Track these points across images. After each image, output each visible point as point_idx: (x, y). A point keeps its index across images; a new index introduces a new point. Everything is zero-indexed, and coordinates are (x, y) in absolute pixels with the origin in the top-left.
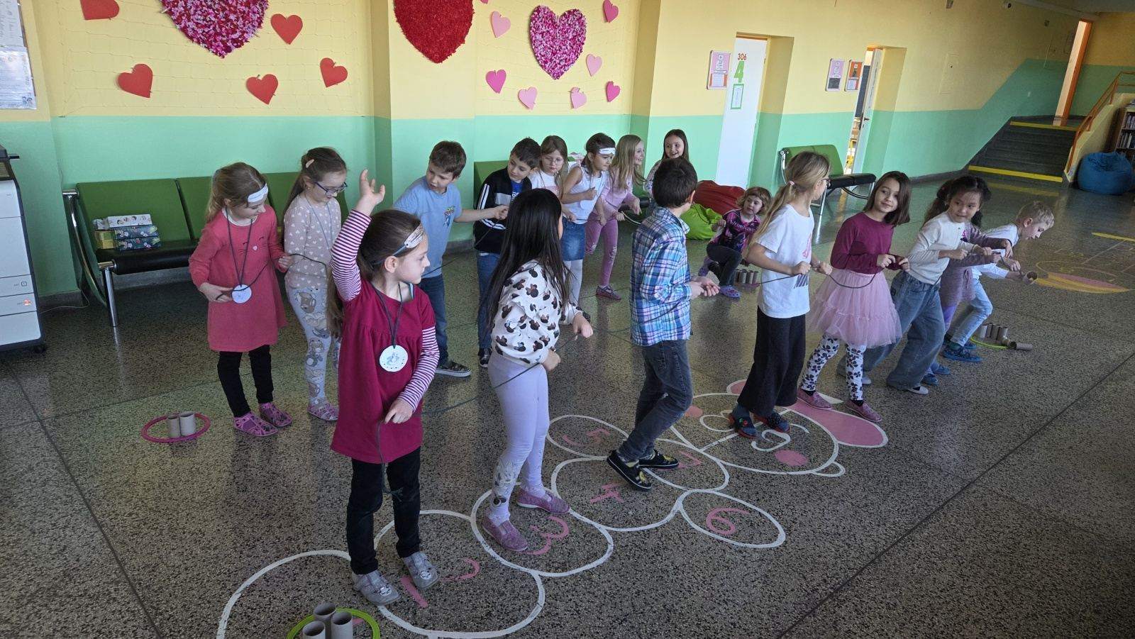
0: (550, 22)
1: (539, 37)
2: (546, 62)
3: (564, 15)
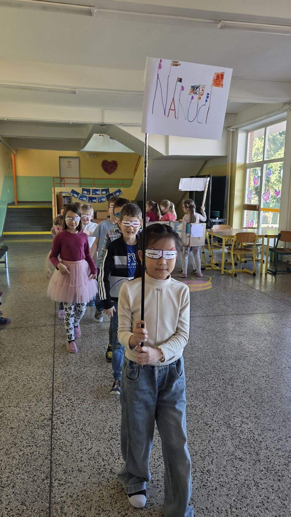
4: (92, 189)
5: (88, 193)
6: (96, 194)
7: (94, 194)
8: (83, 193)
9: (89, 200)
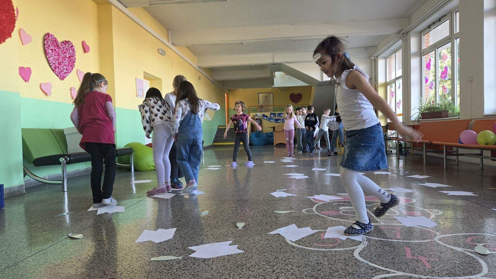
0: (56, 44)
1: (50, 51)
2: (56, 68)
3: (63, 42)
4: (278, 113)
5: (275, 116)
6: (280, 116)
7: (279, 116)
8: (270, 116)
9: (275, 121)
